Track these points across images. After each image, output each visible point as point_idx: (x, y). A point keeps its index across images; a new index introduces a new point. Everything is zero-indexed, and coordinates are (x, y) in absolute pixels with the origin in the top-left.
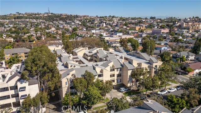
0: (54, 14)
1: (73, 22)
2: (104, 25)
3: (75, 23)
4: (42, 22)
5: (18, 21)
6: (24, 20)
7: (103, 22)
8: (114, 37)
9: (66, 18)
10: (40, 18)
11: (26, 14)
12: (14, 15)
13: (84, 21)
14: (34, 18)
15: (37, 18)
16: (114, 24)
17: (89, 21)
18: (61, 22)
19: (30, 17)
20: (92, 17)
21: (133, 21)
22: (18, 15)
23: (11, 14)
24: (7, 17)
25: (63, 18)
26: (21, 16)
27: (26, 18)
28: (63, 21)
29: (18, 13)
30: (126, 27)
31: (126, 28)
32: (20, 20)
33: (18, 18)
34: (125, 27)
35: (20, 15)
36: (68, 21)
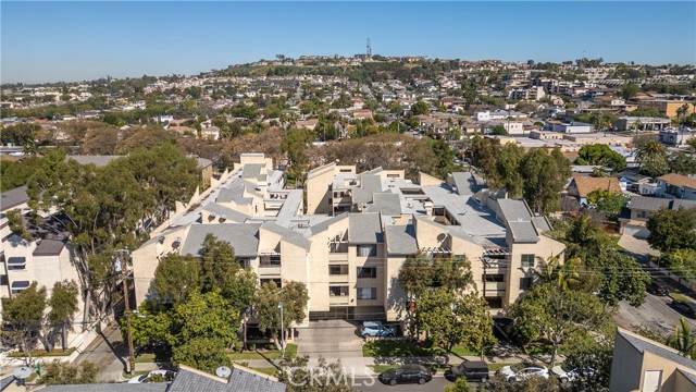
0: (383, 59)
1: (436, 83)
2: (541, 93)
3: (441, 87)
4: (338, 84)
5: (275, 82)
6: (291, 78)
7: (540, 84)
8: (542, 137)
9: (414, 70)
10: (338, 72)
11: (302, 59)
12: (270, 63)
13: (474, 80)
14: (321, 73)
15: (329, 73)
16: (578, 92)
17: (490, 81)
18: (396, 84)
19: (310, 69)
20: (510, 67)
21: (673, 80)
22: (280, 64)
23: (262, 61)
24: (252, 68)
25: (407, 70)
26: (287, 68)
27: (300, 74)
28: (404, 82)
29: (283, 57)
30: (623, 103)
31: (622, 107)
32: (281, 78)
33: (279, 71)
34: (618, 102)
35: (286, 64)
36: (418, 82)
